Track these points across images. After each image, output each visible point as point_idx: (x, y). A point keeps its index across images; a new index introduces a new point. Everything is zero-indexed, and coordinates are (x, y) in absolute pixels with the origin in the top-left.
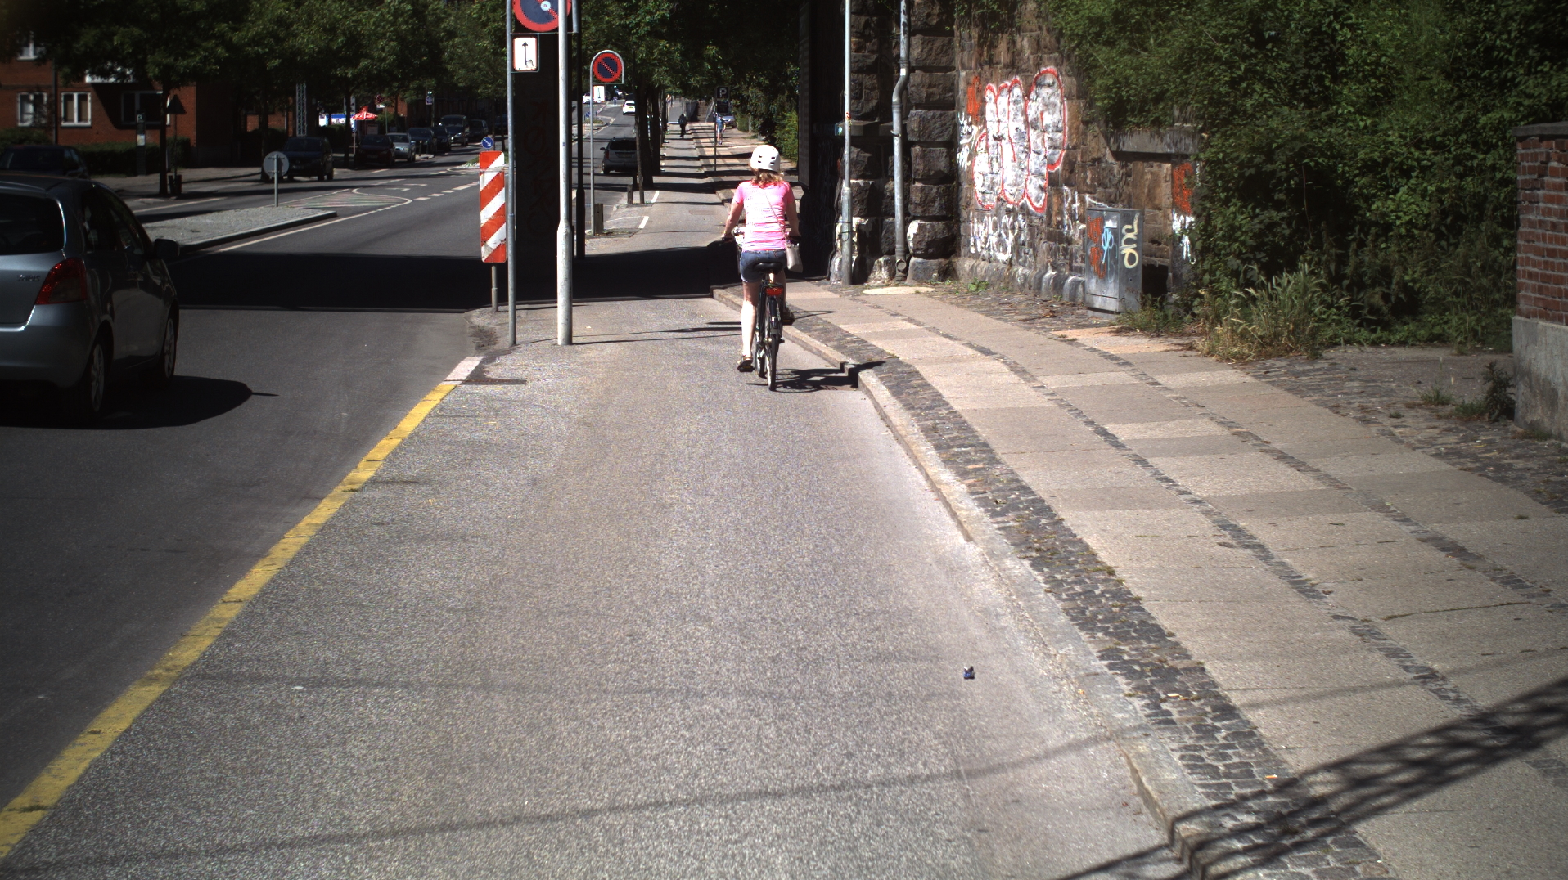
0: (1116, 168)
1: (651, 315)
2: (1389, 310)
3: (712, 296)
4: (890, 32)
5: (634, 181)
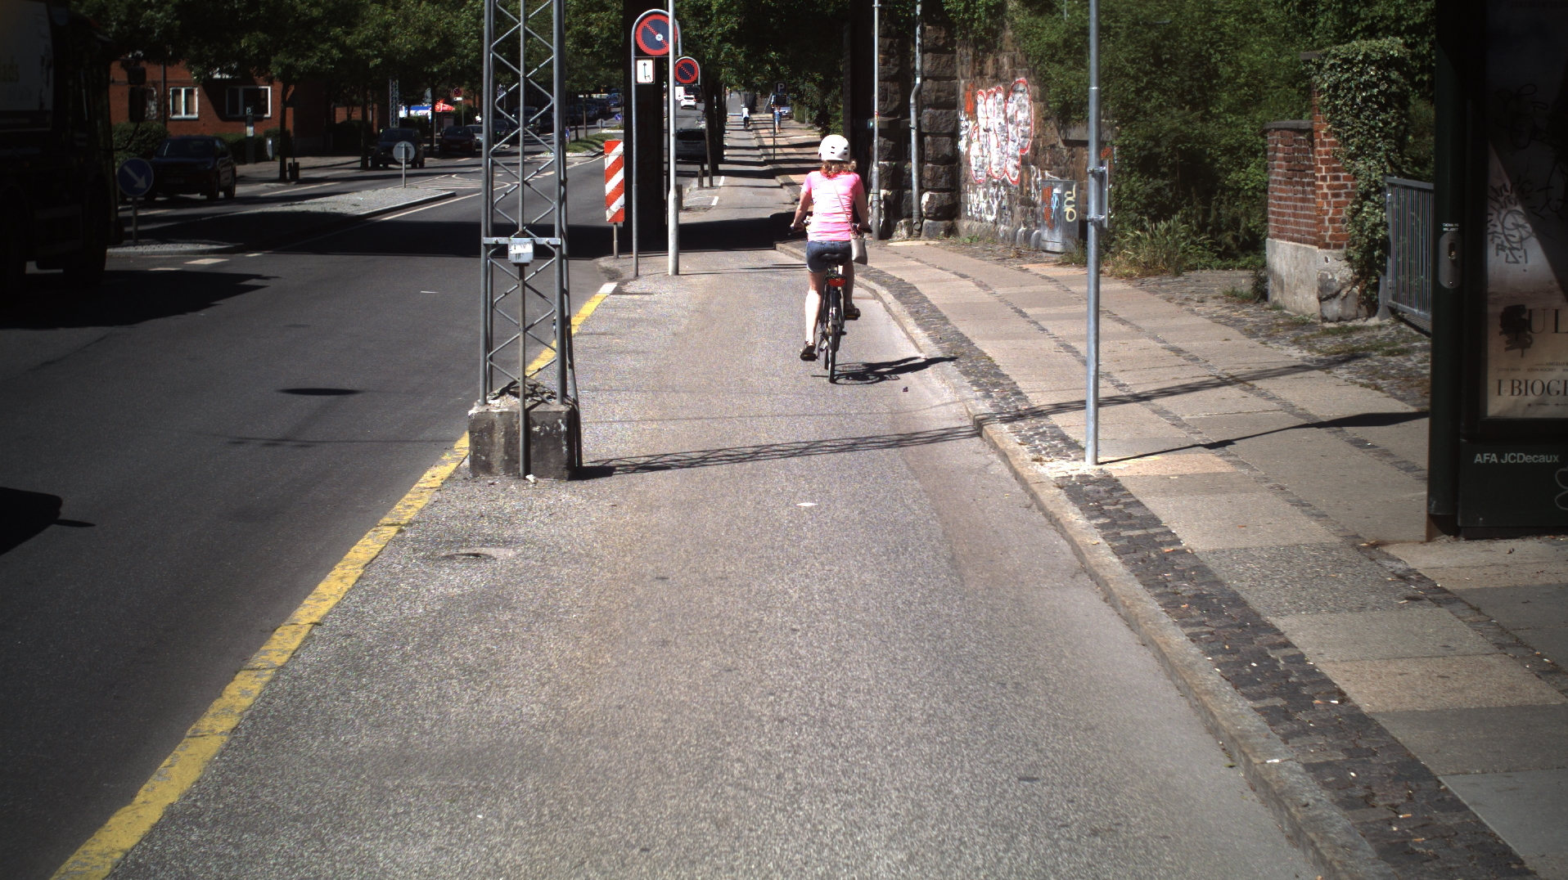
0: (1065, 152)
2: (1238, 247)
3: (775, 249)
4: (908, 50)
5: (702, 168)
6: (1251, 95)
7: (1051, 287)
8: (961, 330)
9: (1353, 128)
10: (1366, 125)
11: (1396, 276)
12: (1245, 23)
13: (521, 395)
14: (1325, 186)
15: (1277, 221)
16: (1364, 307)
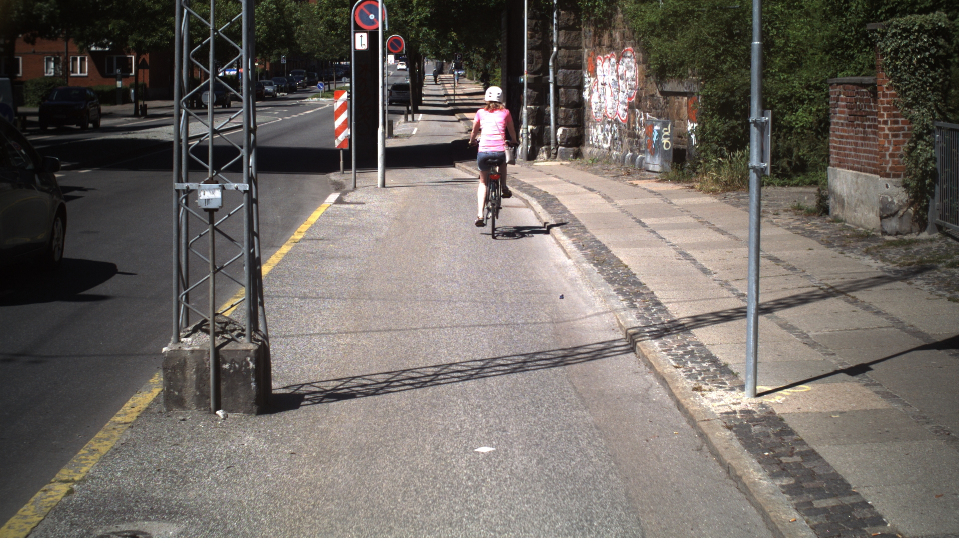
0: (661, 100)
1: (423, 175)
2: (791, 170)
3: (454, 167)
4: (548, 29)
5: (408, 108)
6: (795, 60)
7: (657, 200)
8: (599, 238)
9: (910, 83)
10: (920, 80)
11: (941, 200)
12: (788, 9)
13: (211, 333)
14: (886, 129)
15: (838, 154)
16: (917, 224)
